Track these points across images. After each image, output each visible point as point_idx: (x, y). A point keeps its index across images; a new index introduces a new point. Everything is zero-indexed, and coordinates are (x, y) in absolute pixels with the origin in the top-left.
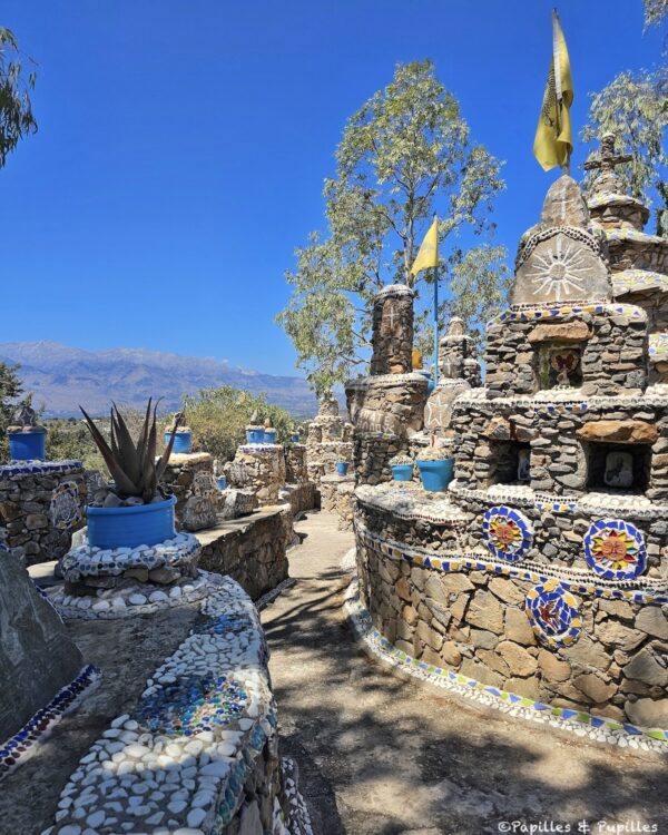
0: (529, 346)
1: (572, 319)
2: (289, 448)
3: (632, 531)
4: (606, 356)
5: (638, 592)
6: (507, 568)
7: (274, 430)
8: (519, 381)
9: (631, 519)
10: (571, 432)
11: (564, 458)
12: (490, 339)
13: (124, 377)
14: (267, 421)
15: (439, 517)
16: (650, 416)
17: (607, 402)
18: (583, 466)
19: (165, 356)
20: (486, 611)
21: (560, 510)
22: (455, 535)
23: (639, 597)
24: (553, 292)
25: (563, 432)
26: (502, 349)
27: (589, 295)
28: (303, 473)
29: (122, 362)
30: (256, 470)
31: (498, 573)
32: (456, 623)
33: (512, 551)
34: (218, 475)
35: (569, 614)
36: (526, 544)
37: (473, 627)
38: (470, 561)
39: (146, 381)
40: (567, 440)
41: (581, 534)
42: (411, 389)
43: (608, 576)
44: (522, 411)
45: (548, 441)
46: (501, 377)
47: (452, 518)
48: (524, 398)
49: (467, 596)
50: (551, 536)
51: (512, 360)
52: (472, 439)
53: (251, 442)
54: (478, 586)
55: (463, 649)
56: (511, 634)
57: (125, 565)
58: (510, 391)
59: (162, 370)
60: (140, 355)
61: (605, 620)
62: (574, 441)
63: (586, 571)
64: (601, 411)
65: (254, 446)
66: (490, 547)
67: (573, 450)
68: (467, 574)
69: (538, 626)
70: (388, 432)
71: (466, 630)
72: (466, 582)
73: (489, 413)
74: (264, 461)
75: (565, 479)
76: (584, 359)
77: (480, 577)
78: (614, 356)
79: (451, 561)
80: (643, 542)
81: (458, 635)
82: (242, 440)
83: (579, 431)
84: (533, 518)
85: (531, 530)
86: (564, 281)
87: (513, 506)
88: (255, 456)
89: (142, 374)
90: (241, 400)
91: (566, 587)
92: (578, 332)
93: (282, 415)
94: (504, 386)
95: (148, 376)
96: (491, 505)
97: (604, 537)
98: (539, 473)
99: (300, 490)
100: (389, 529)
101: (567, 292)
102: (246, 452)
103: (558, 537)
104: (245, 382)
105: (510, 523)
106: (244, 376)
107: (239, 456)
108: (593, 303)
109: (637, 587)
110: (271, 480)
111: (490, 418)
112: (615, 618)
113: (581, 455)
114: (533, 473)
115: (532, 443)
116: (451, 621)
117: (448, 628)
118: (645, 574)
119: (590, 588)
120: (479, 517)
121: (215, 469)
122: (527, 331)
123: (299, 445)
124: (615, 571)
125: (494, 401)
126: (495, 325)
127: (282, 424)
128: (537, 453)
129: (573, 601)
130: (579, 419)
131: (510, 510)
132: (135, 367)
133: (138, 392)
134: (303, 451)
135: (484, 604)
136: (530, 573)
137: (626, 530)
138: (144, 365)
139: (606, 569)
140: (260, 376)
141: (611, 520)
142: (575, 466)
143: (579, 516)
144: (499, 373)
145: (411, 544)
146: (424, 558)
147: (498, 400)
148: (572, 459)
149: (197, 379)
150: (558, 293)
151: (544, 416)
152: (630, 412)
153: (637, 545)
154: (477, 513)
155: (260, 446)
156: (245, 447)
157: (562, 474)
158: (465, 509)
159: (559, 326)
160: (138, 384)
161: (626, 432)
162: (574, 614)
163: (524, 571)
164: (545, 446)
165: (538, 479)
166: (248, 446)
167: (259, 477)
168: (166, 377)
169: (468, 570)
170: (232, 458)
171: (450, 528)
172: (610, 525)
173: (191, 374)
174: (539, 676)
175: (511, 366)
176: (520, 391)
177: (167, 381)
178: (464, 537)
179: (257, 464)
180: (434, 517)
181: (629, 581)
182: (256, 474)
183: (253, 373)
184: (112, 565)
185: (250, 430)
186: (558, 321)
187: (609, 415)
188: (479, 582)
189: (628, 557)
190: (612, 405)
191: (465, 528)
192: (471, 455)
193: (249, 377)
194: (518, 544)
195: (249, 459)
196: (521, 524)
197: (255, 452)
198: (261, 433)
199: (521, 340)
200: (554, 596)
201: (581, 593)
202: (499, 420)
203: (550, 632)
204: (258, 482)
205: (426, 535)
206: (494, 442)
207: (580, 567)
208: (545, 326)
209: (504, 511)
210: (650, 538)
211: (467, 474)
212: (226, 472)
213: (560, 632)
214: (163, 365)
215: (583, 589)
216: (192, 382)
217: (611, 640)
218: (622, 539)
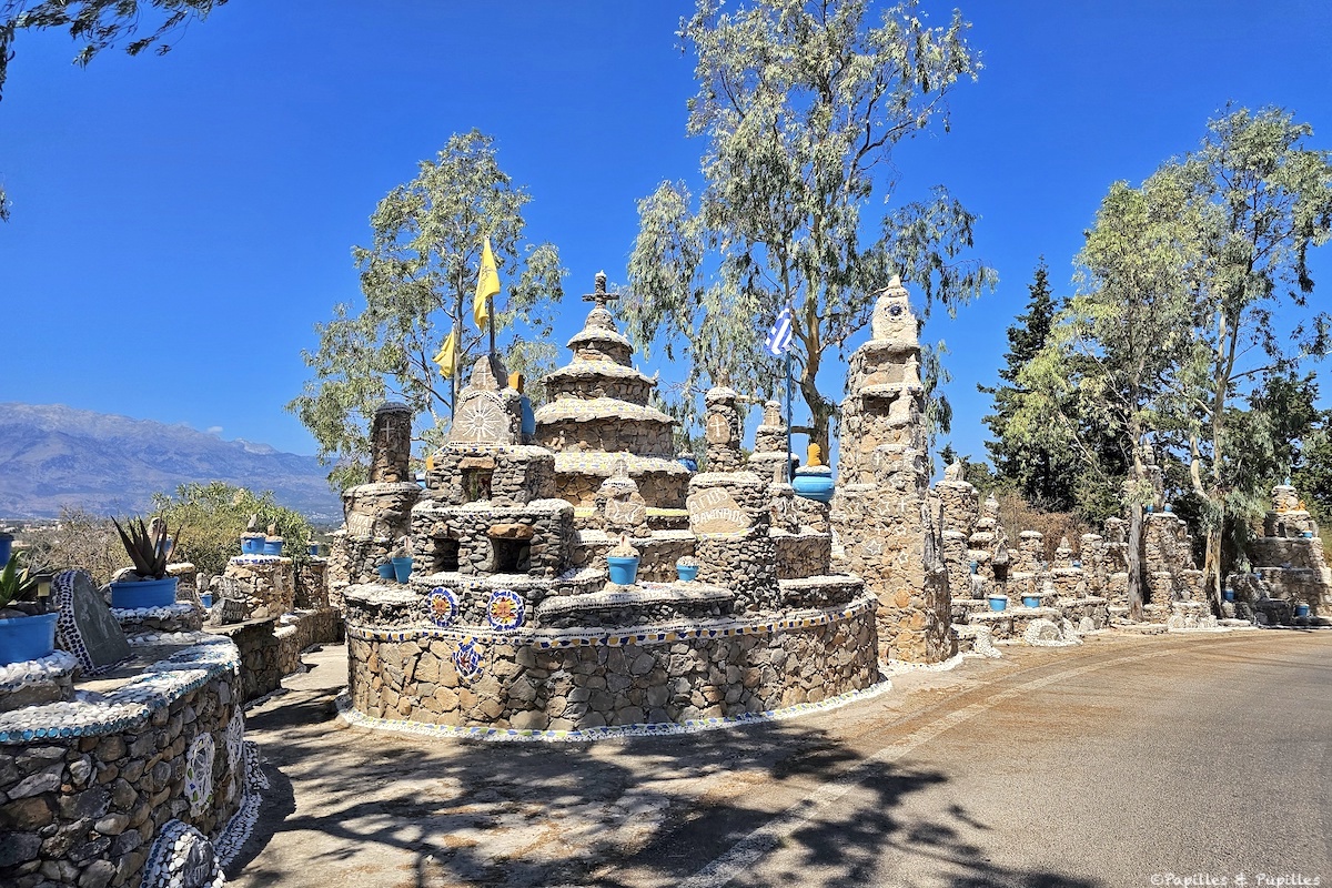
0: (459, 471)
1: (485, 455)
2: (302, 564)
3: (514, 597)
4: (504, 480)
5: (516, 638)
6: (441, 632)
7: (281, 539)
8: (453, 496)
9: (514, 590)
10: (484, 532)
11: (479, 550)
12: (435, 465)
13: (18, 454)
14: (271, 528)
15: (398, 599)
16: (529, 521)
17: (503, 512)
18: (491, 555)
19: (100, 418)
20: (428, 669)
21: (474, 587)
22: (409, 612)
23: (517, 641)
24: (476, 435)
25: (479, 532)
26: (442, 472)
27: (498, 439)
28: (322, 594)
29: (16, 426)
30: (252, 586)
31: (437, 638)
32: (408, 680)
33: (445, 620)
34: (202, 591)
35: (477, 658)
36: (453, 613)
37: (420, 682)
38: (418, 631)
39: (62, 462)
40: (481, 538)
41: (486, 602)
42: (402, 497)
43: (499, 628)
44: (454, 517)
45: (469, 539)
46: (442, 493)
47: (407, 600)
48: (456, 508)
49: (416, 658)
50: (469, 606)
51: (449, 481)
52: (423, 539)
53: (247, 553)
54: (424, 649)
55: (412, 700)
56: (442, 681)
57: (144, 618)
58: (448, 503)
59: (95, 441)
60: (53, 416)
61: (498, 659)
62: (485, 538)
63: (488, 627)
64: (500, 518)
65: (251, 557)
66: (432, 620)
67: (484, 544)
68: (416, 641)
69: (459, 671)
70: (380, 536)
71: (415, 685)
72: (416, 648)
73: (434, 519)
74: (263, 575)
75: (478, 565)
76: (492, 482)
77: (424, 642)
78: (509, 481)
79: (405, 632)
80: (521, 604)
81: (409, 690)
82: (234, 552)
83: (488, 531)
84: (459, 594)
85: (457, 603)
86: (483, 428)
87: (447, 587)
88: (251, 569)
89: (56, 449)
90: (237, 500)
91: (476, 639)
92: (487, 464)
93: (294, 519)
94: (444, 500)
95: (68, 452)
96: (433, 587)
97: (498, 602)
98: (464, 562)
99: (316, 617)
100: (365, 616)
101: (484, 436)
102: (240, 564)
103: (473, 606)
104: (249, 464)
105: (444, 599)
106: (250, 456)
107: (230, 570)
108: (498, 445)
109: (516, 635)
110: (271, 598)
111: (435, 522)
112: (503, 657)
113: (490, 548)
114: (460, 562)
115: (460, 540)
116: (404, 680)
117: (402, 686)
118: (523, 626)
119: (489, 638)
120: (426, 597)
121: (199, 583)
122: (459, 461)
123: (317, 558)
124: (503, 625)
125: (437, 510)
126: (438, 455)
127: (294, 531)
128: (464, 547)
129: (479, 649)
130: (488, 523)
131: (444, 589)
132: (43, 436)
133: (46, 480)
134: (323, 566)
135: (427, 663)
136: (455, 633)
137: (511, 597)
138: (60, 434)
139: (498, 624)
140: (278, 456)
141: (503, 591)
142: (485, 555)
143: (485, 590)
144: (441, 489)
145: (379, 624)
146: (387, 633)
147: (439, 510)
148: (484, 551)
149: (160, 459)
150: (479, 435)
151: (467, 521)
152: (517, 518)
153: (517, 606)
154: (425, 594)
155: (259, 557)
156: (239, 558)
157: (477, 561)
158: (418, 593)
159: (477, 459)
160: (47, 465)
161: (513, 531)
162: (480, 658)
163: (453, 633)
164: (467, 542)
165: (464, 565)
166: (242, 558)
167: (255, 594)
168: (103, 454)
169: (416, 638)
170: (221, 572)
171: (406, 608)
172: (502, 594)
173: (151, 450)
174: (460, 708)
175: (448, 485)
176: (453, 503)
177: (102, 460)
178: (415, 613)
179: (253, 579)
180: (394, 599)
181: (511, 631)
182: (252, 591)
183: (264, 451)
184: (135, 617)
185: (246, 539)
186: (477, 455)
187: (504, 520)
188: (423, 646)
189: (512, 614)
190: (506, 514)
191: (416, 607)
192: (422, 551)
193: (258, 457)
194: (448, 614)
195: (242, 573)
196: (451, 599)
197: (251, 564)
198: (260, 542)
199: (455, 467)
200: (468, 647)
201: (484, 643)
202: (440, 524)
203: (466, 674)
204: (255, 600)
205: (389, 616)
206: (438, 540)
207: (485, 625)
208: (469, 458)
209: (441, 591)
210: (528, 601)
211: (420, 565)
212: (211, 588)
213: (471, 672)
214: (98, 434)
215: (485, 640)
216: (154, 464)
217: (501, 673)
218: (508, 603)
